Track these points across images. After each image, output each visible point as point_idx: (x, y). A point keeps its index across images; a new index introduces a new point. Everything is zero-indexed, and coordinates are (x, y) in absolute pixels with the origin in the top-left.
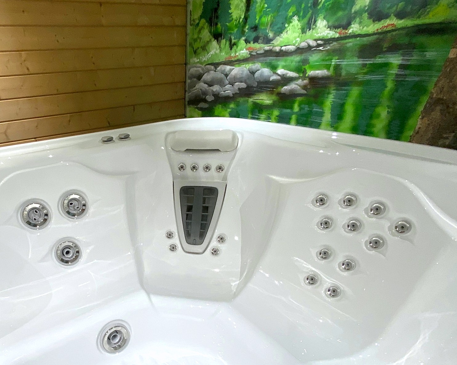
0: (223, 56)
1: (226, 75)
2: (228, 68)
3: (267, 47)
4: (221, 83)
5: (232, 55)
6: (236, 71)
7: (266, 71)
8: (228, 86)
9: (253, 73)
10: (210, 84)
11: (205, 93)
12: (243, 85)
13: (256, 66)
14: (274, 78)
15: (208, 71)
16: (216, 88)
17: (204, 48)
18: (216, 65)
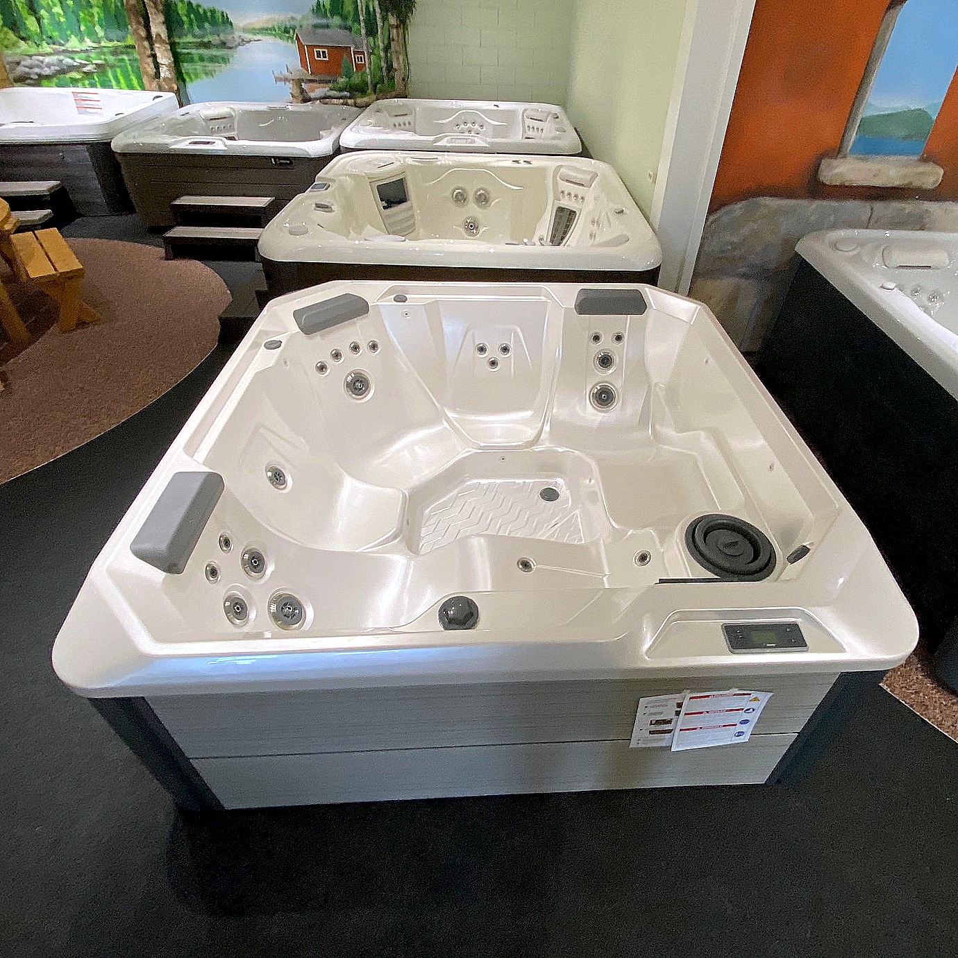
0: (33, 50)
1: (42, 62)
2: (41, 58)
3: (63, 48)
4: (38, 66)
5: (41, 50)
6: (47, 59)
7: (70, 61)
8: (46, 69)
9: (61, 61)
10: (31, 67)
11: (29, 73)
12: (57, 68)
13: (61, 57)
14: (75, 64)
15: (25, 60)
16: (37, 70)
17: (14, 44)
18: (31, 56)
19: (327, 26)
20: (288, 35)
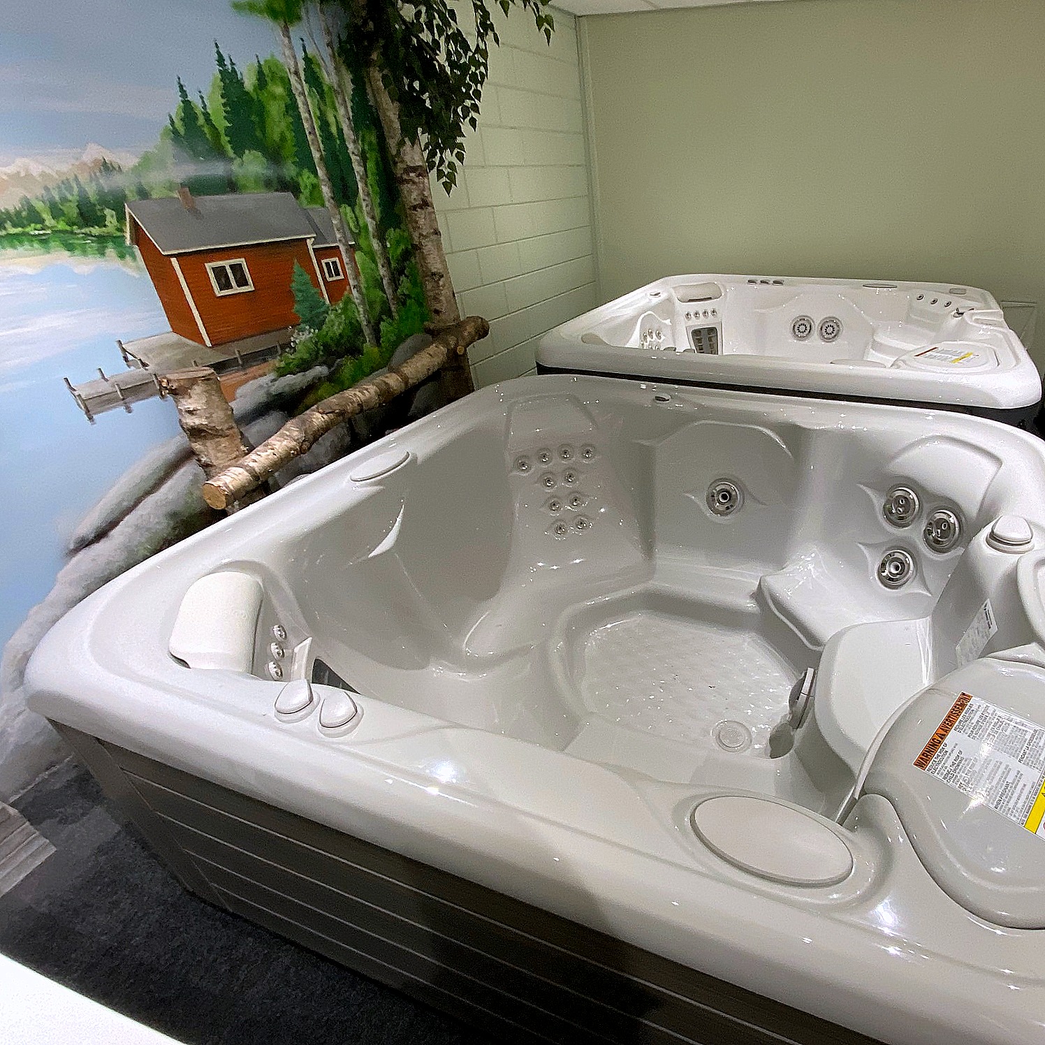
19: (231, 186)
20: (96, 230)
